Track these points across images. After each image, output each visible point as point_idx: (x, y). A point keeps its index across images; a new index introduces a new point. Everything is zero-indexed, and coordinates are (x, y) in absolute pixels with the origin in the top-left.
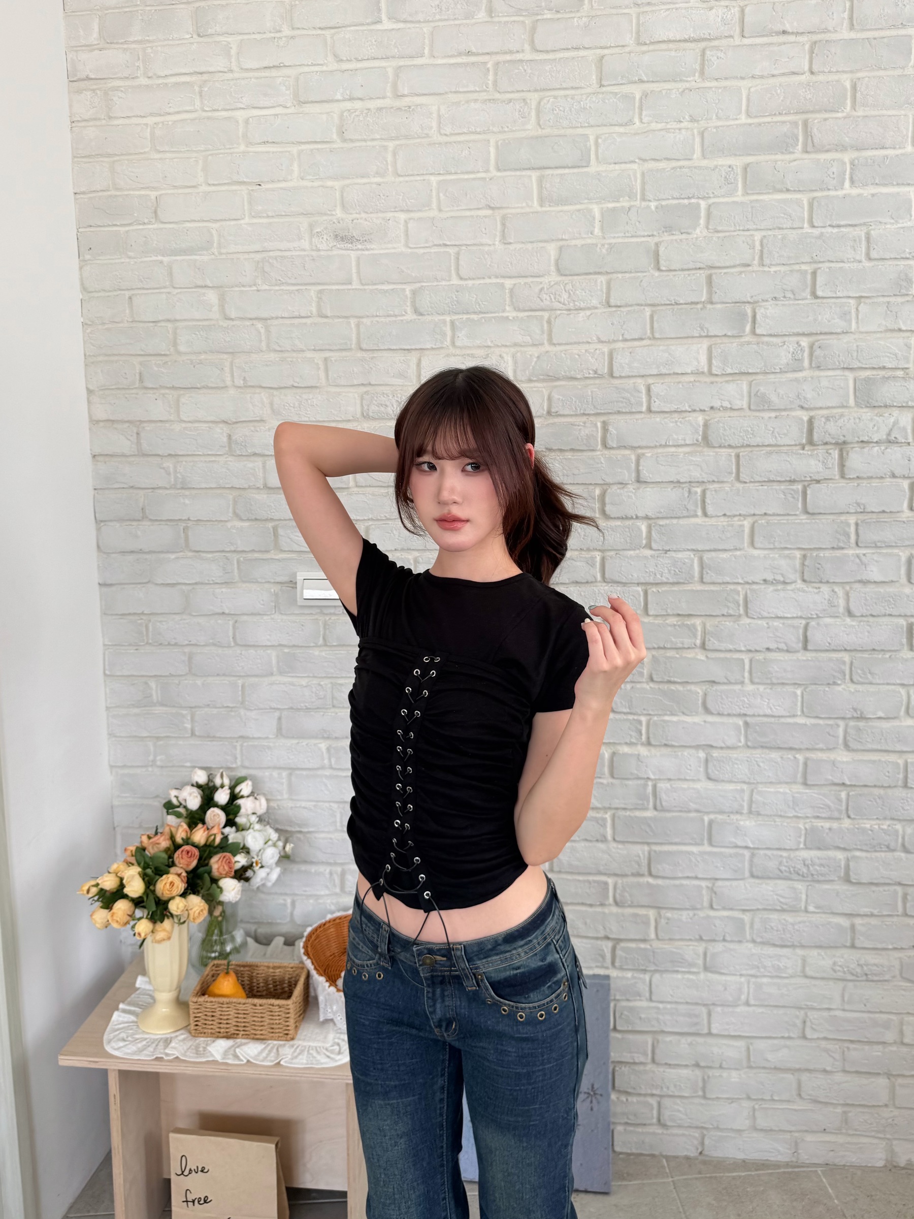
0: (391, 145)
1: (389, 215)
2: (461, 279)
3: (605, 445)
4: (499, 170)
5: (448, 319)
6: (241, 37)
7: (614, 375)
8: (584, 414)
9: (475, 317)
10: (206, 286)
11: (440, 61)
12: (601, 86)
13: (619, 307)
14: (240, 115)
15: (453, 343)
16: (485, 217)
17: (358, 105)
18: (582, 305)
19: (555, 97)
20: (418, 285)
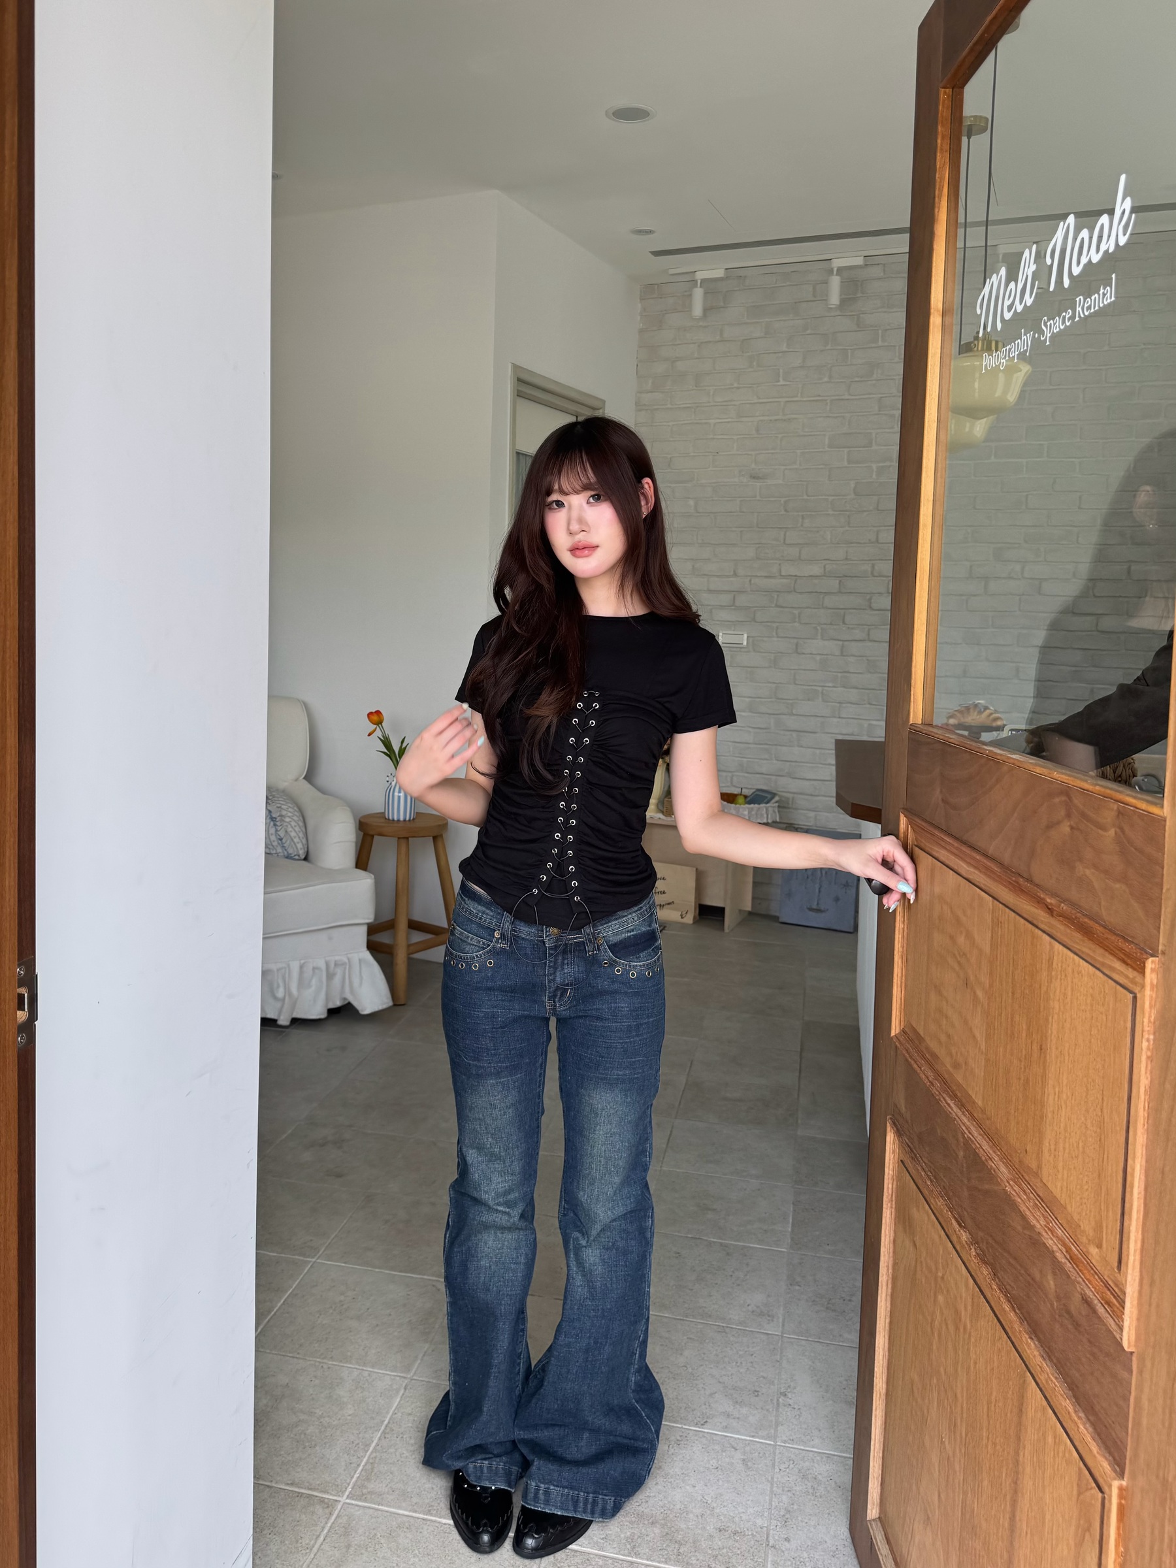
0: (780, 436)
1: (776, 467)
2: (808, 496)
3: (872, 573)
4: (830, 446)
5: (800, 513)
6: (715, 388)
7: (880, 542)
8: (863, 560)
9: (813, 513)
10: (689, 498)
11: (805, 399)
12: (880, 411)
13: (883, 510)
14: (712, 421)
15: (802, 525)
16: (822, 468)
17: (766, 418)
18: (865, 509)
19: (858, 416)
20: (787, 498)
